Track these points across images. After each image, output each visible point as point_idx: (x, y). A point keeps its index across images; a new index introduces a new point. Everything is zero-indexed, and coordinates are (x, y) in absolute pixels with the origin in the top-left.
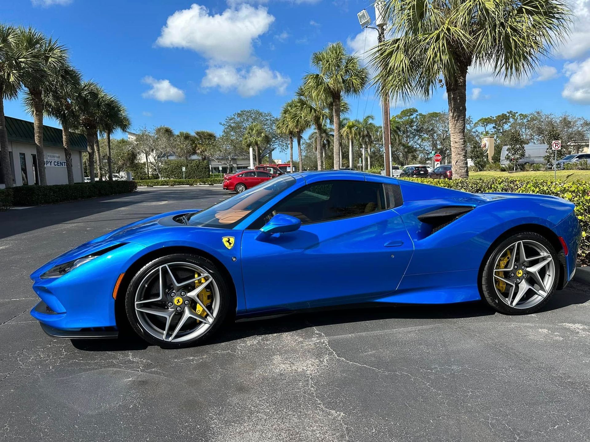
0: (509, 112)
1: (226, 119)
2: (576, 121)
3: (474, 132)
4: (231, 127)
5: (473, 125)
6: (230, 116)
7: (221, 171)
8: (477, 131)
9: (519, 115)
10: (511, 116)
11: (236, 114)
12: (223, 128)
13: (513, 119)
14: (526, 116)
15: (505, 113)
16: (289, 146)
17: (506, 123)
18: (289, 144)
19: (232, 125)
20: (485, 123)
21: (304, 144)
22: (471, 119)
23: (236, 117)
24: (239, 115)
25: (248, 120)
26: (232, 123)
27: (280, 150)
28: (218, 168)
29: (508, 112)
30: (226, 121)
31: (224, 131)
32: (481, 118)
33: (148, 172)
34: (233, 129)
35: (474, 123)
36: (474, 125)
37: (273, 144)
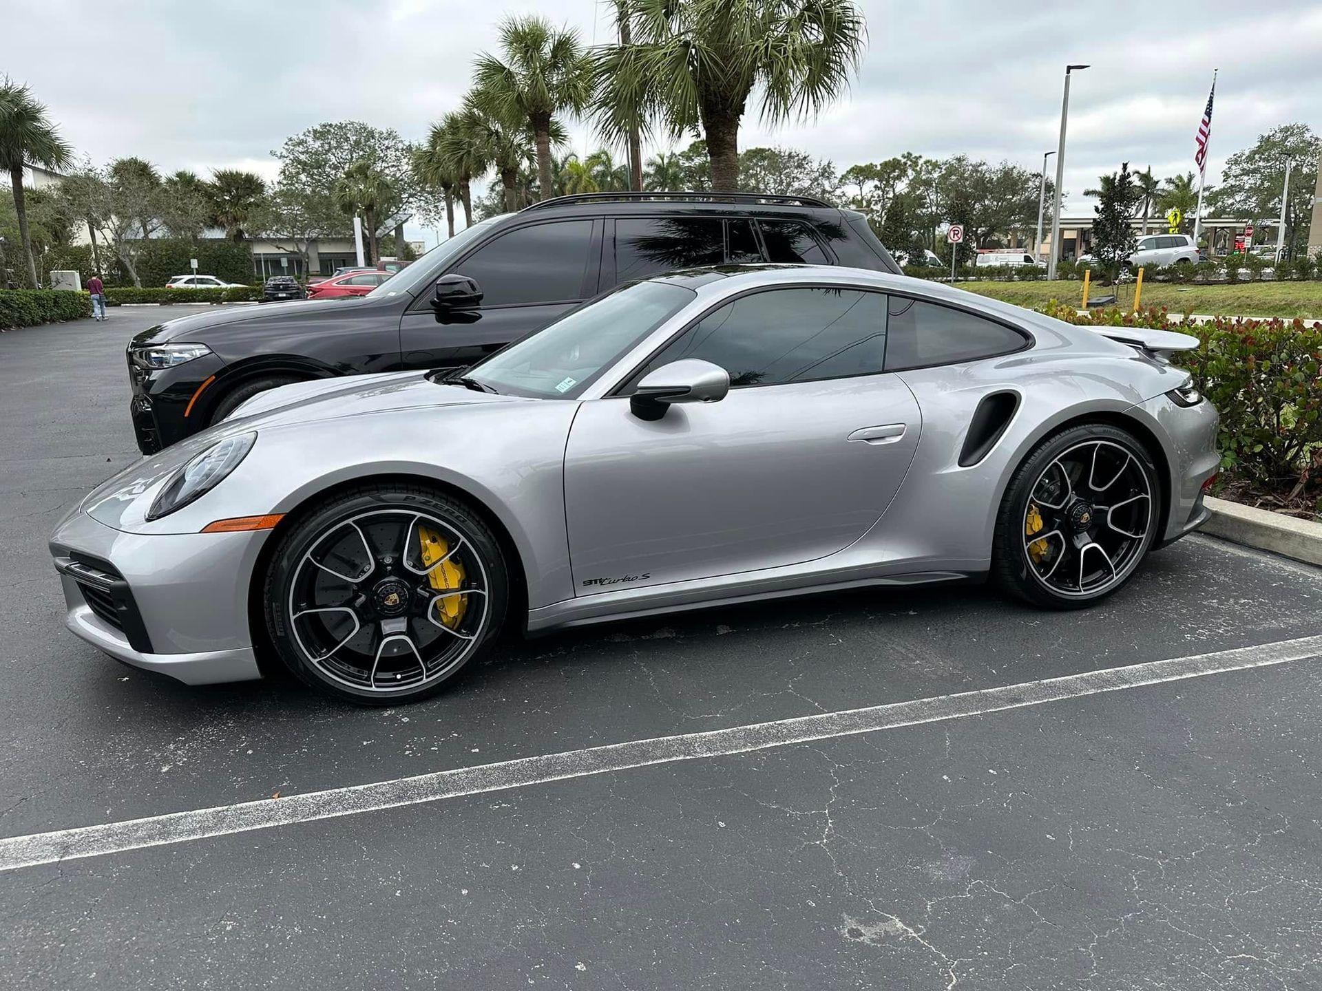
0: (906, 155)
1: (286, 144)
2: (1028, 180)
3: (840, 197)
4: (300, 162)
5: (837, 181)
6: (295, 137)
7: (285, 269)
8: (844, 195)
9: (925, 163)
10: (909, 163)
11: (309, 132)
12: (279, 165)
13: (914, 170)
14: (936, 165)
15: (899, 158)
16: (445, 214)
17: (899, 178)
18: (443, 209)
19: (302, 157)
20: (861, 178)
21: (478, 208)
22: (832, 169)
23: (310, 140)
24: (318, 135)
25: (339, 147)
26: (302, 153)
27: (422, 221)
28: (279, 262)
29: (904, 157)
30: (286, 147)
31: (283, 172)
32: (853, 166)
33: (99, 270)
34: (305, 166)
35: (840, 176)
36: (840, 181)
37: (404, 207)
